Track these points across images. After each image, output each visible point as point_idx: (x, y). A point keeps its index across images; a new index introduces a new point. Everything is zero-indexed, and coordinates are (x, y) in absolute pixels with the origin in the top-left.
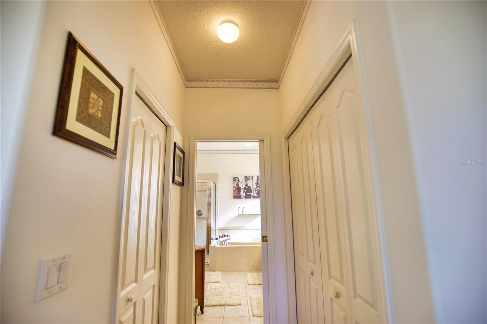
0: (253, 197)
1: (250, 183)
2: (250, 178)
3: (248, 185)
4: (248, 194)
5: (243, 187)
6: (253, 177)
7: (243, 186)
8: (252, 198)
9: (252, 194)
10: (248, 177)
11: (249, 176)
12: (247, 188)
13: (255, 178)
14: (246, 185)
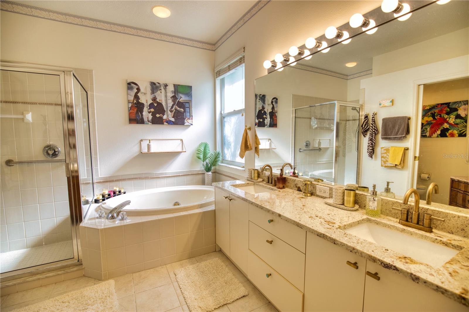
0: (167, 122)
1: (161, 97)
2: (160, 86)
3: (158, 100)
4: (158, 115)
5: (147, 102)
6: (166, 86)
7: (147, 100)
8: (165, 123)
9: (165, 117)
10: (158, 85)
11: (159, 83)
12: (156, 105)
13: (171, 88)
14: (154, 99)
